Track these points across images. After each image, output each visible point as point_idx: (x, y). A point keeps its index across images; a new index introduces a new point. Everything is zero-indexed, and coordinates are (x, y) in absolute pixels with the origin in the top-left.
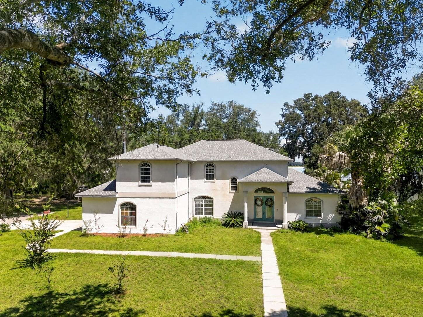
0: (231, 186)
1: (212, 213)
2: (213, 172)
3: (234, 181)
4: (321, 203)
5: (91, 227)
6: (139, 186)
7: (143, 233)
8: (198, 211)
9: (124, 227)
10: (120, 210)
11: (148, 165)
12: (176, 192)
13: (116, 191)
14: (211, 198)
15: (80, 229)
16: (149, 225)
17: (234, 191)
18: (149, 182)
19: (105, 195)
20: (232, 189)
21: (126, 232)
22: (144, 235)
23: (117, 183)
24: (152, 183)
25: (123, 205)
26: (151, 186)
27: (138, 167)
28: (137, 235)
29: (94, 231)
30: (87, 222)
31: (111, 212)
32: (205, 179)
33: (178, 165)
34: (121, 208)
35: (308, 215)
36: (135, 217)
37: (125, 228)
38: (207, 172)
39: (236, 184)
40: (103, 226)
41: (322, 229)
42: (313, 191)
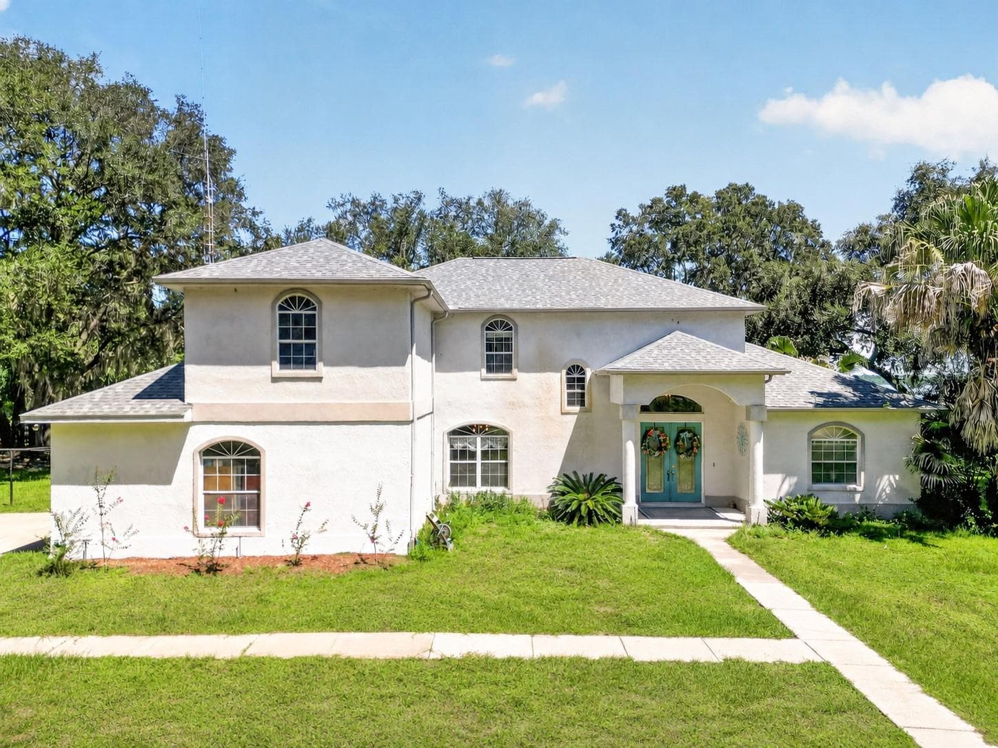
0: (566, 391)
1: (505, 482)
2: (509, 348)
3: (576, 376)
4: (858, 440)
5: (83, 535)
6: (275, 380)
7: (293, 552)
8: (460, 476)
9: (217, 531)
10: (201, 468)
11: (308, 303)
12: (410, 401)
13: (187, 400)
14: (505, 433)
15: (40, 546)
16: (311, 523)
17: (577, 409)
18: (311, 363)
19: (141, 413)
20: (570, 403)
21: (223, 554)
22: (296, 562)
23: (190, 370)
24: (321, 369)
25: (212, 452)
26: (319, 379)
27: (267, 310)
28: (267, 563)
29: (94, 553)
30: (69, 516)
31: (163, 476)
32: (484, 371)
33: (417, 304)
34: (205, 462)
35: (816, 479)
36: (258, 495)
37: (222, 534)
38: (489, 348)
39: (583, 387)
40: (131, 531)
41: (871, 523)
42: (832, 401)
